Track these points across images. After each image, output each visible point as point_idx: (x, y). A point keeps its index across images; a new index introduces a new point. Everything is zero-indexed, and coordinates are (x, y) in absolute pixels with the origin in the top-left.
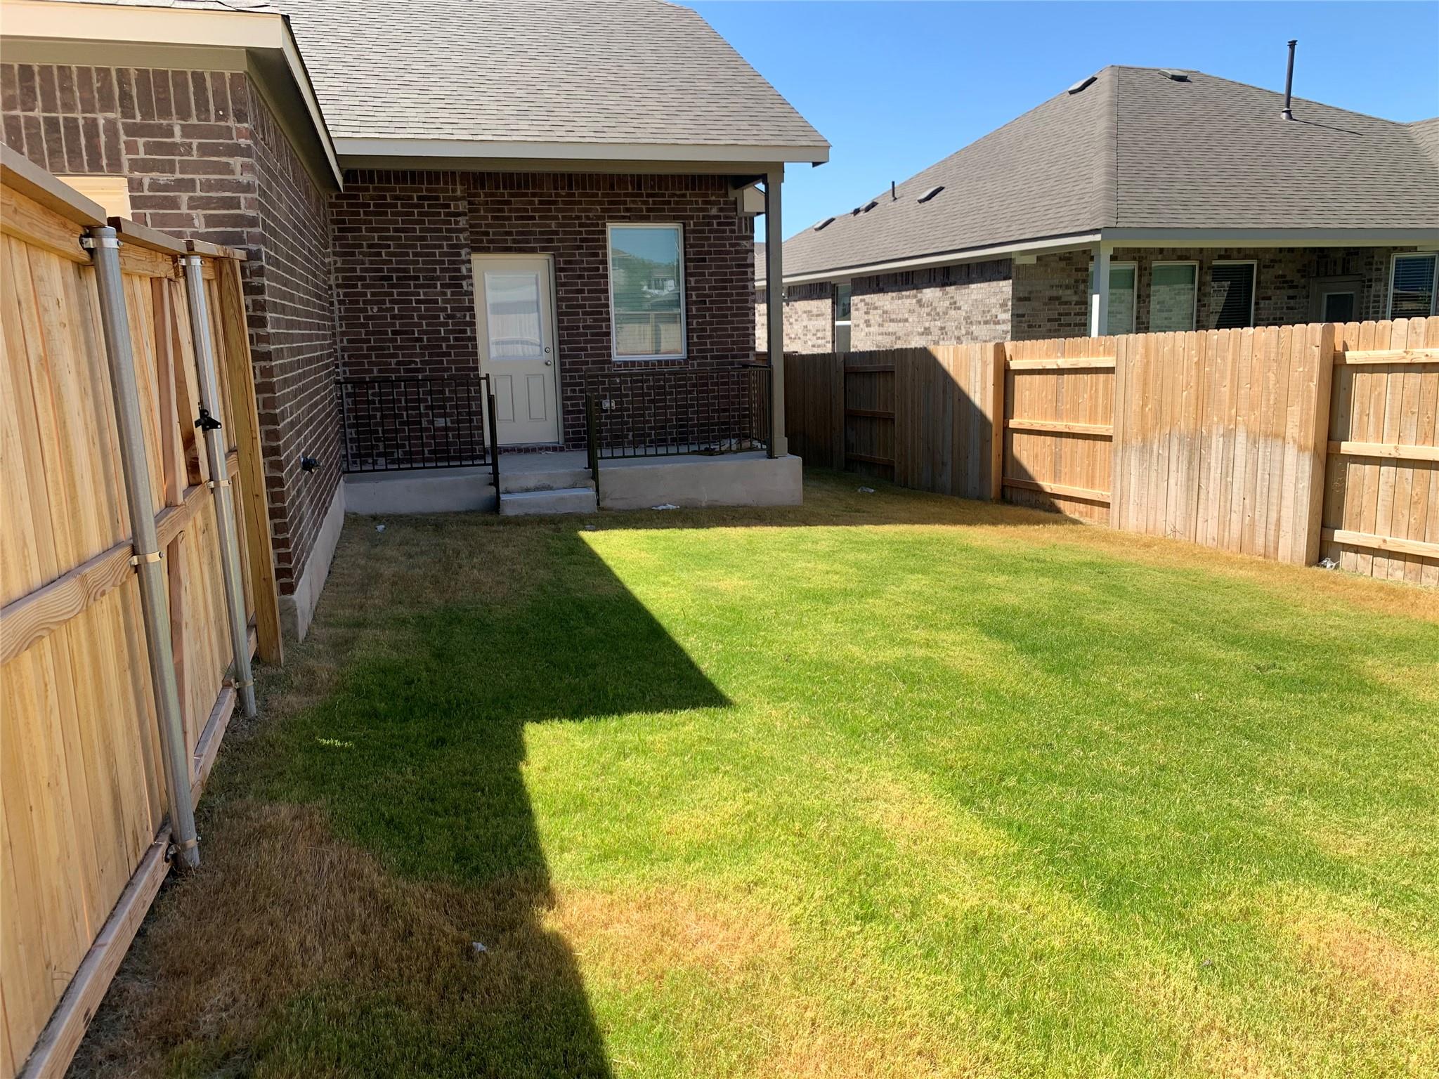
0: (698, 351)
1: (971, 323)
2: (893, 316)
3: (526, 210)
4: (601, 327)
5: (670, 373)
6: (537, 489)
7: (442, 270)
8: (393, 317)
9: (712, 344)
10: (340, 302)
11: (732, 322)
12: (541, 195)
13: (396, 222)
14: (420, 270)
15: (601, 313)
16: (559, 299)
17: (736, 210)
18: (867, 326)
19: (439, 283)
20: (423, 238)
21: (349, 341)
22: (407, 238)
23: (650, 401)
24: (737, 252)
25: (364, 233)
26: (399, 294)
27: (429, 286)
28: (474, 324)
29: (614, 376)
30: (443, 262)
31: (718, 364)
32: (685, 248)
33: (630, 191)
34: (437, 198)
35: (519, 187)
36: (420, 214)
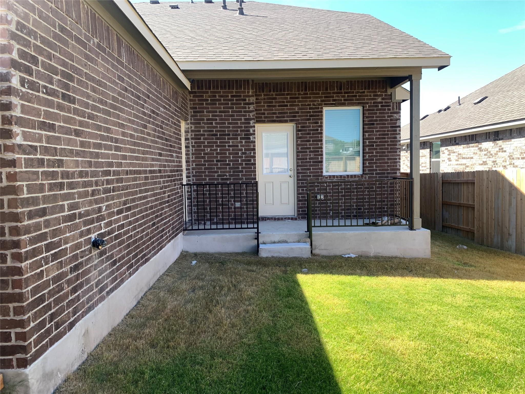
0: (369, 170)
1: (513, 159)
2: (464, 156)
3: (284, 102)
4: (318, 158)
5: (353, 182)
6: (279, 242)
7: (241, 131)
8: (217, 154)
9: (376, 167)
10: (193, 146)
11: (387, 156)
12: (291, 94)
13: (220, 108)
14: (230, 131)
15: (318, 151)
16: (297, 145)
17: (391, 99)
18: (449, 161)
19: (239, 137)
20: (233, 116)
21: (196, 165)
22: (225, 116)
23: (342, 196)
24: (391, 120)
25: (205, 113)
26: (220, 142)
27: (234, 139)
28: (255, 157)
29: (323, 183)
30: (241, 127)
31: (379, 177)
32: (363, 118)
33: (336, 91)
34: (240, 96)
35: (281, 91)
36: (232, 104)
